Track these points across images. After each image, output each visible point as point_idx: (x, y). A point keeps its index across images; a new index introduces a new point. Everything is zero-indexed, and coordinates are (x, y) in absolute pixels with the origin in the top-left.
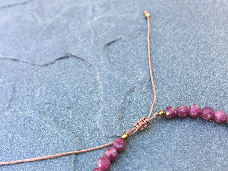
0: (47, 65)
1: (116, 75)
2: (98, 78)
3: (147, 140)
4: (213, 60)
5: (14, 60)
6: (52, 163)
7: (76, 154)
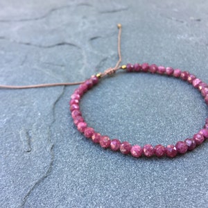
0: (49, 47)
1: (96, 52)
2: (84, 53)
3: (113, 81)
4: (161, 48)
5: (28, 44)
6: (49, 89)
7: (66, 85)
